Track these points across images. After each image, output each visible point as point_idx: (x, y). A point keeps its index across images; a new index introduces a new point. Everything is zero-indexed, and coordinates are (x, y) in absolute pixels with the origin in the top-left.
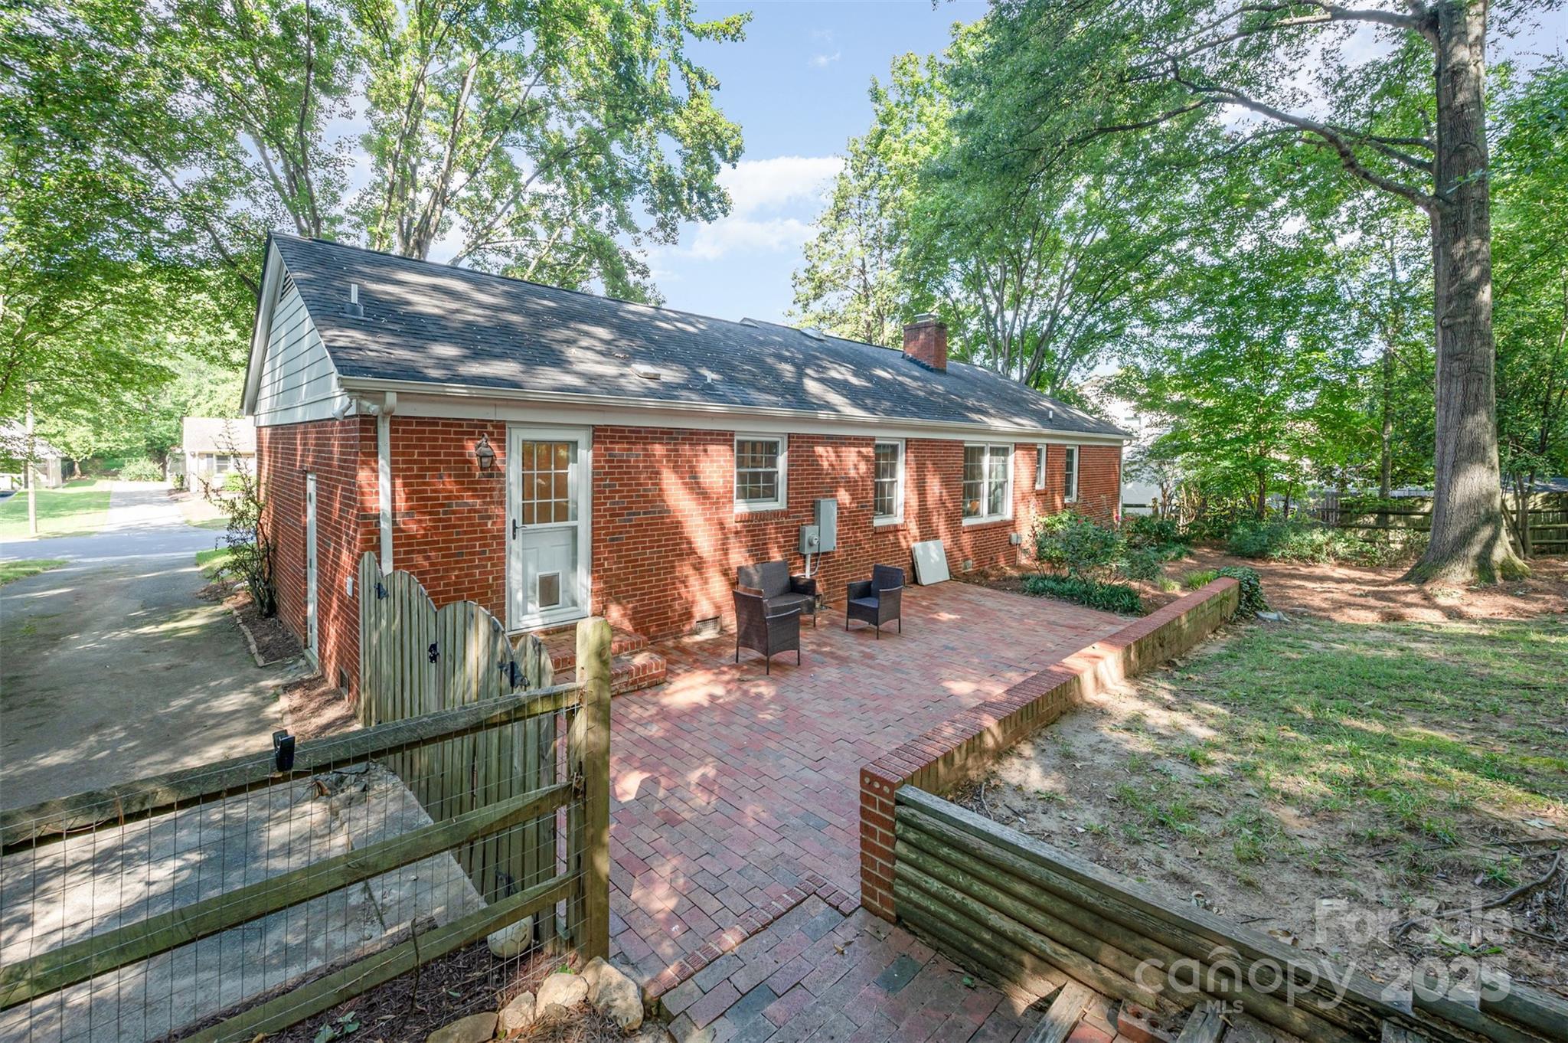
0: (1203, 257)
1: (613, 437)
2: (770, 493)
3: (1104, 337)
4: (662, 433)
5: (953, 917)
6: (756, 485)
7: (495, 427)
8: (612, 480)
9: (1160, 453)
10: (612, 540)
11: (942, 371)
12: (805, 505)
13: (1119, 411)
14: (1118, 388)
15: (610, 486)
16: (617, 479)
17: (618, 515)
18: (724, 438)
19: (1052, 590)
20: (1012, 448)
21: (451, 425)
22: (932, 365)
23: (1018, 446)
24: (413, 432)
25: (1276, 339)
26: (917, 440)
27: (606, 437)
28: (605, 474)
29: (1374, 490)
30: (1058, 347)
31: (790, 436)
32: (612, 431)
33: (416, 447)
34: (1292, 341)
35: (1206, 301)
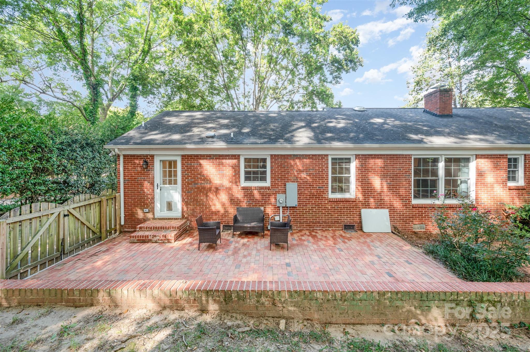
1: (189, 158)
2: (264, 179)
4: (207, 156)
6: (256, 176)
7: (150, 156)
10: (188, 192)
11: (448, 116)
12: (281, 184)
15: (187, 174)
16: (190, 172)
17: (190, 184)
20: (474, 158)
21: (139, 156)
22: (438, 113)
23: (479, 157)
24: (129, 158)
28: (185, 170)
31: (271, 155)
33: (130, 162)
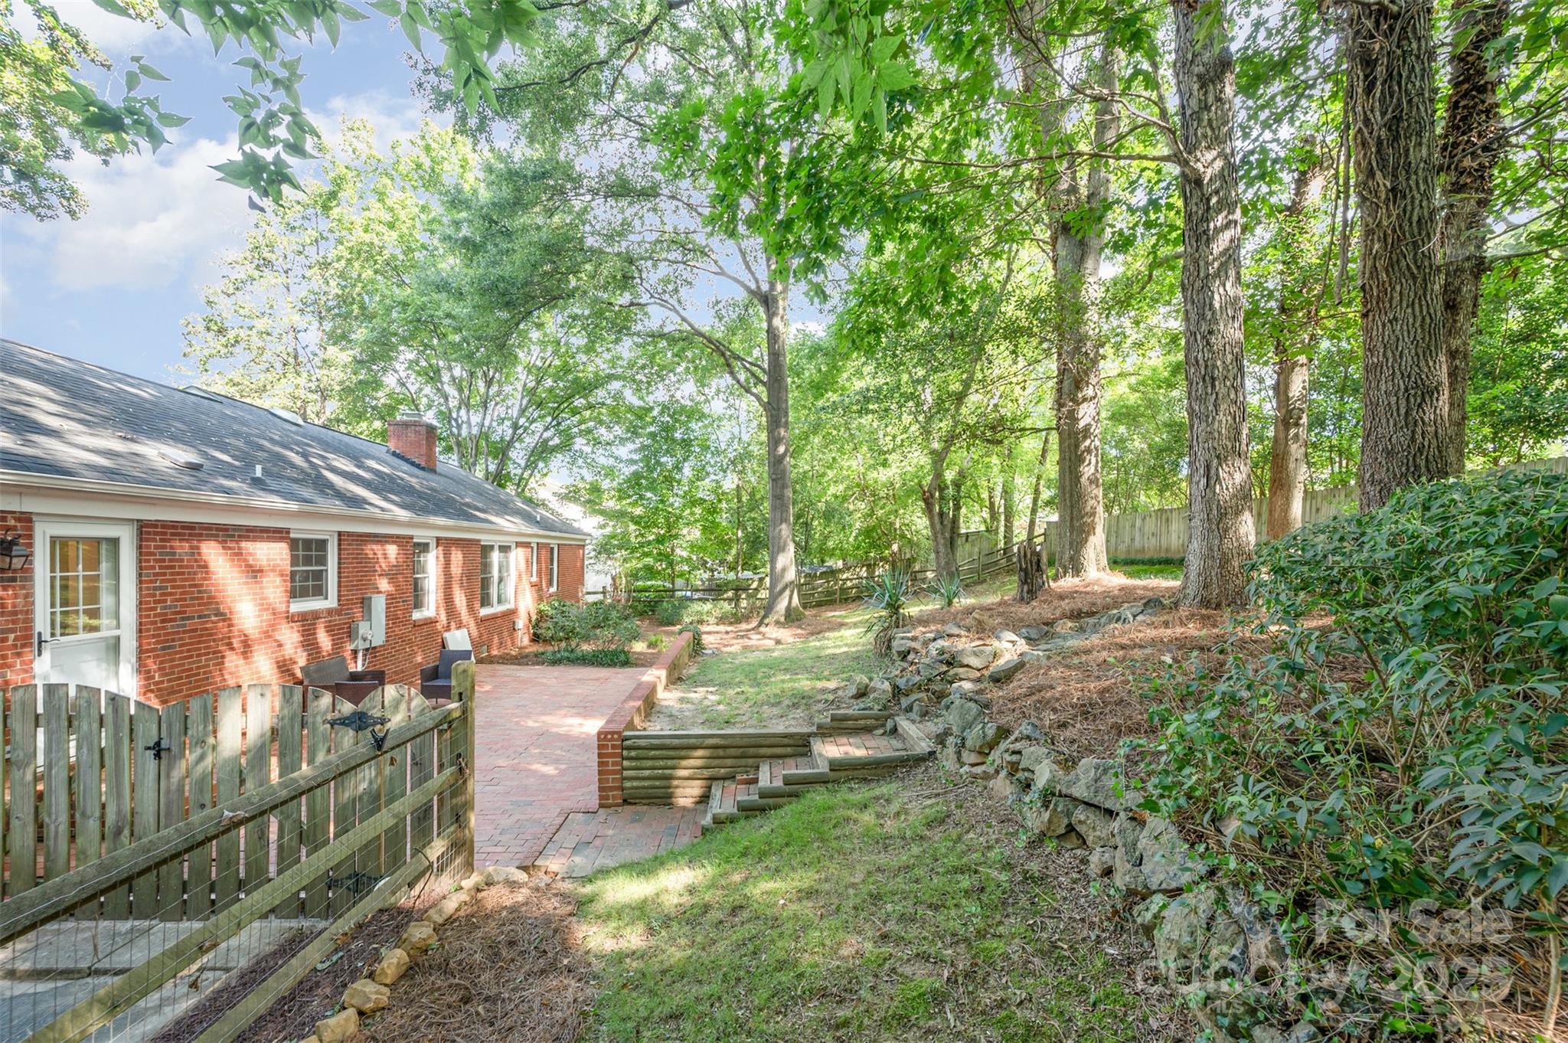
0: (631, 398)
1: (165, 534)
2: (319, 591)
3: (555, 449)
4: (217, 529)
5: (657, 783)
6: (305, 584)
7: (18, 520)
8: (162, 581)
9: (605, 549)
10: (163, 649)
11: (433, 471)
12: (356, 599)
13: (572, 512)
14: (571, 495)
15: (160, 588)
16: (169, 581)
17: (171, 620)
18: (278, 534)
19: (568, 659)
20: (513, 546)
22: (423, 464)
23: (518, 544)
25: (678, 468)
26: (446, 539)
27: (156, 533)
28: (155, 575)
29: (732, 576)
30: (518, 455)
31: (340, 534)
32: (163, 527)
34: (687, 471)
35: (634, 432)
